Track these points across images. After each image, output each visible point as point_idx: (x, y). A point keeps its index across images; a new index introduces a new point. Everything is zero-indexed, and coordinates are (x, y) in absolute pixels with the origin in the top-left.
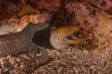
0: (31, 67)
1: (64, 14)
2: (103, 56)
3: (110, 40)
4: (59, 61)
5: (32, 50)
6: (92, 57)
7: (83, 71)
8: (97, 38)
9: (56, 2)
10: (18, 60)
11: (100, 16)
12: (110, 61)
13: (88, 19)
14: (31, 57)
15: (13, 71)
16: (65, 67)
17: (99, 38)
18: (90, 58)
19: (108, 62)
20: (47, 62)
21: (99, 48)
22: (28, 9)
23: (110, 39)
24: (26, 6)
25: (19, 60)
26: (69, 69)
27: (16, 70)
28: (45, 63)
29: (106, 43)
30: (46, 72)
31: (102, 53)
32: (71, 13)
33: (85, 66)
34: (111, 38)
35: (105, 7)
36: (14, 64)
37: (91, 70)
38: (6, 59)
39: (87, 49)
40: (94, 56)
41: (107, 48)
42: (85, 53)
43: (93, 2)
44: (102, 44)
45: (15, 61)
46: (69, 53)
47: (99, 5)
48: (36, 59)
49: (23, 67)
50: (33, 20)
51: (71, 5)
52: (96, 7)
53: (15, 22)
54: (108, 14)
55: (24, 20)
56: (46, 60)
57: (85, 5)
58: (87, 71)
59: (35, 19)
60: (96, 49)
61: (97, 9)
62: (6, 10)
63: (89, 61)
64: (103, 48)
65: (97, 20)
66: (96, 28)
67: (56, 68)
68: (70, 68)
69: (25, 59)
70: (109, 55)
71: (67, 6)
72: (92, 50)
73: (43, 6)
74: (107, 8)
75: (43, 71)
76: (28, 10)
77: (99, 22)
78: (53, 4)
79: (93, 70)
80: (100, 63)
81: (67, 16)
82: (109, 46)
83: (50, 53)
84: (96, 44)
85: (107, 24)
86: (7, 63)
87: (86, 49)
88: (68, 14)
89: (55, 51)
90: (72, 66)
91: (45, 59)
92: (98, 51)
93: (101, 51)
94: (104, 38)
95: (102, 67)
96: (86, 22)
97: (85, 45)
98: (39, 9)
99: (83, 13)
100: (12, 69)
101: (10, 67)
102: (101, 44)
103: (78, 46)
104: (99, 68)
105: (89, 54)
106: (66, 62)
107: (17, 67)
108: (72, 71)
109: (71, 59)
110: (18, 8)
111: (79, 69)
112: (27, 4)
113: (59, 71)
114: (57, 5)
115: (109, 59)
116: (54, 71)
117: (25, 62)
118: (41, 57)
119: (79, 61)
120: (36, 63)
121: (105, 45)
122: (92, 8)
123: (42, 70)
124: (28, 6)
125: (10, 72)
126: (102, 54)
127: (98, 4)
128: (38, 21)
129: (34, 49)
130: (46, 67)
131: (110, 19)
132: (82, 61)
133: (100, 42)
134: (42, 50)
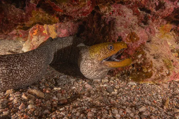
0: (45, 108)
1: (97, 22)
2: (159, 91)
3: (171, 65)
4: (89, 99)
5: (47, 80)
6: (143, 92)
7: (128, 114)
8: (149, 61)
9: (85, 5)
10: (24, 97)
11: (154, 25)
12: (171, 98)
13: (135, 31)
14: (44, 91)
15: (16, 115)
16: (99, 108)
17: (154, 61)
18: (138, 93)
19: (168, 101)
20: (71, 100)
21: (153, 77)
22: (41, 14)
23: (172, 62)
24: (38, 10)
25: (26, 98)
26: (106, 112)
27: (22, 113)
28: (66, 101)
29: (164, 69)
30: (68, 117)
31: (159, 85)
32: (108, 20)
33: (132, 107)
34: (172, 61)
35: (163, 11)
36: (18, 103)
37: (141, 113)
38: (5, 96)
39: (134, 80)
40: (145, 90)
41: (167, 77)
42: (132, 86)
43: (143, 3)
45: (20, 98)
46: (105, 85)
47: (154, 7)
48: (53, 96)
49: (32, 108)
50: (48, 32)
51: (109, 9)
52: (149, 12)
53: (19, 35)
54: (167, 23)
55: (34, 32)
56: (69, 97)
57: (131, 8)
58: (135, 115)
59: (51, 31)
60: (149, 79)
61: (149, 15)
62: (5, 16)
63: (138, 99)
64: (159, 78)
65: (150, 32)
66: (148, 45)
67: (85, 111)
68: (108, 111)
69: (35, 95)
70: (169, 89)
71: (102, 10)
72: (143, 81)
73: (65, 11)
74: (166, 13)
75: (64, 114)
76: (41, 16)
77: (154, 36)
78: (81, 7)
79: (144, 114)
80: (155, 101)
81: (103, 25)
82: (168, 75)
83: (74, 86)
84: (149, 71)
85: (166, 38)
86: (6, 102)
87: (132, 79)
88: (105, 23)
89: (84, 82)
90: (111, 107)
91: (66, 95)
92: (152, 83)
93: (156, 82)
94: (161, 60)
95: (159, 109)
96: (132, 36)
97: (131, 72)
98: (58, 16)
99: (127, 20)
100: (14, 112)
101: (11, 108)
102: (156, 70)
103: (119, 75)
104: (154, 109)
105: (138, 88)
106: (101, 101)
107: (23, 109)
108: (110, 116)
109: (108, 96)
110: (24, 13)
111: (121, 111)
112: (38, 6)
113: (89, 115)
114: (87, 8)
115: (170, 95)
116: (82, 115)
117: (35, 100)
118: (61, 92)
119: (122, 98)
120: (53, 102)
121: (164, 73)
122: (143, 13)
123: (62, 113)
124: (40, 10)
125: (11, 116)
126: (159, 87)
127: (152, 6)
128: (56, 34)
129: (50, 79)
130: (69, 108)
131: (171, 31)
132: (126, 99)
133: (155, 68)
134: (62, 80)
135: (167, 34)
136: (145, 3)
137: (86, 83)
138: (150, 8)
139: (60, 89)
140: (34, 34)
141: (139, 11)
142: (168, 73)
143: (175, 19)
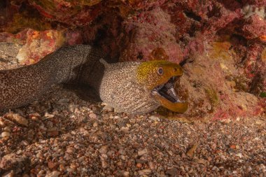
2: (189, 133)
3: (216, 98)
4: (85, 133)
6: (165, 132)
8: (184, 90)
11: (205, 38)
13: (163, 47)
17: (191, 89)
18: (158, 133)
21: (187, 112)
23: (218, 94)
24: (22, 13)
26: (92, 149)
29: (205, 102)
32: (130, 29)
34: (220, 92)
35: (217, 20)
37: (139, 157)
40: (169, 130)
41: (208, 114)
42: (153, 122)
43: (191, 6)
44: (196, 105)
46: (116, 117)
47: (206, 13)
48: (40, 124)
49: (6, 137)
52: (198, 18)
55: (34, 34)
56: (63, 128)
58: (130, 158)
59: (56, 34)
60: (181, 115)
61: (198, 23)
64: (197, 115)
65: (197, 48)
66: (188, 66)
69: (15, 121)
70: (205, 132)
72: (172, 116)
74: (221, 22)
77: (201, 54)
80: (177, 146)
82: (211, 111)
83: (74, 114)
85: (221, 58)
87: (158, 112)
88: (124, 31)
89: (89, 109)
91: (61, 124)
93: (192, 120)
94: (202, 91)
96: (158, 53)
102: (192, 104)
105: (161, 125)
106: (100, 138)
108: (95, 155)
111: (112, 152)
114: (85, 15)
116: (60, 150)
117: (13, 127)
118: (53, 121)
119: (130, 136)
120: (38, 132)
121: (204, 108)
123: (40, 146)
127: (203, 11)
128: (64, 40)
129: (45, 102)
130: (53, 141)
131: (230, 49)
132: (136, 138)
133: (192, 100)
134: (59, 105)
135: (223, 53)
136: (193, 5)
137: (91, 112)
138: (200, 13)
139: (52, 116)
140: (34, 36)
141: (185, 16)
142: (210, 109)
143: (236, 33)
